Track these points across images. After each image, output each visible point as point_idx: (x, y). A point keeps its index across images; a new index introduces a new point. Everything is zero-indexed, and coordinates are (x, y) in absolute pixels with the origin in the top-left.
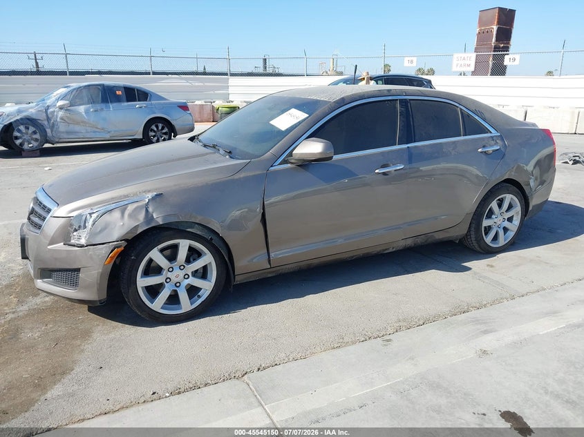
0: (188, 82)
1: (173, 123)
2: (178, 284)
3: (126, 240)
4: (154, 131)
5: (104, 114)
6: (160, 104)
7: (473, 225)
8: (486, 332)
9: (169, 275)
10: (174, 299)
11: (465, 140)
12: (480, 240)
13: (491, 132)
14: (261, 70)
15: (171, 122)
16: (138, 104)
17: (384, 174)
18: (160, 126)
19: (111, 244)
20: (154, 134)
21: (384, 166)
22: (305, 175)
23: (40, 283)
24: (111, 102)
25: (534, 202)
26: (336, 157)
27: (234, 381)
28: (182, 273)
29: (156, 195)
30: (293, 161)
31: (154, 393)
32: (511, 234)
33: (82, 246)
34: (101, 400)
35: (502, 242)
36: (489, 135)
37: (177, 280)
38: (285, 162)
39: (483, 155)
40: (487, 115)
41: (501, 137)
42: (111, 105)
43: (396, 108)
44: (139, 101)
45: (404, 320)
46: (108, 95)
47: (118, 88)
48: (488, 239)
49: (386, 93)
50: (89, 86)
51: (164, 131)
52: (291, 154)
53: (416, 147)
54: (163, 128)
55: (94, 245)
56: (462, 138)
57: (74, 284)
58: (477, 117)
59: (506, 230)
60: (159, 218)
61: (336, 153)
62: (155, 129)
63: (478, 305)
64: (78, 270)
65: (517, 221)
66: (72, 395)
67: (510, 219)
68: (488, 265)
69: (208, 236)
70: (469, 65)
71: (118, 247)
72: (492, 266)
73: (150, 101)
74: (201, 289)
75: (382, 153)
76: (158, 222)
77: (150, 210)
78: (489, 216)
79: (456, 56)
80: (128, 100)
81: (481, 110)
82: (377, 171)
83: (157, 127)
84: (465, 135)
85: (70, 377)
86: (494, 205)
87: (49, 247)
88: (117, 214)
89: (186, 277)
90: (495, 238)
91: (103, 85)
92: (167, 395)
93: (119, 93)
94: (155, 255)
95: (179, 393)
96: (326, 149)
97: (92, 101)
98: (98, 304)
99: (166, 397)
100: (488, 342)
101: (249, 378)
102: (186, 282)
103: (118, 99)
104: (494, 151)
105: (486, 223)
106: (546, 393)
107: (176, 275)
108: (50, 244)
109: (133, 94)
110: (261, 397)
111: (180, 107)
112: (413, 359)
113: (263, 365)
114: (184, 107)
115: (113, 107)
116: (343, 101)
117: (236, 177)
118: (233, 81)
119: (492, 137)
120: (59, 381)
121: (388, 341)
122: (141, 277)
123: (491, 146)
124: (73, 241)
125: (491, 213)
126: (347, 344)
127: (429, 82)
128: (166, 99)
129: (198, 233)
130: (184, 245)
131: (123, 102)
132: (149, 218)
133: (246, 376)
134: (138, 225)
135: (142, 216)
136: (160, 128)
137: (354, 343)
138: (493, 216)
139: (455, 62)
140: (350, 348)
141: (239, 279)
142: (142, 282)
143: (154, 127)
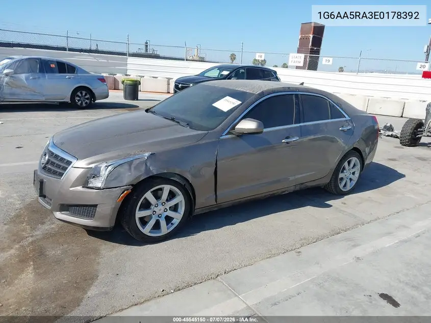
0: (95, 59)
1: (94, 91)
2: (160, 216)
3: (132, 185)
4: (79, 97)
5: (41, 81)
6: (85, 76)
7: (334, 177)
8: (355, 246)
9: (156, 209)
10: (157, 226)
11: (332, 122)
12: (337, 186)
13: (345, 117)
14: (143, 51)
15: (93, 90)
16: (68, 76)
17: (287, 143)
18: (84, 93)
19: (122, 187)
20: (78, 98)
21: (287, 138)
22: (242, 142)
23: (59, 215)
24: (47, 72)
25: (367, 162)
26: (265, 130)
27: (212, 281)
28: (162, 208)
29: (151, 154)
30: (234, 133)
31: (163, 290)
32: (354, 183)
33: (99, 189)
34: (128, 296)
35: (348, 188)
36: (344, 119)
37: (160, 212)
38: (229, 133)
39: (342, 132)
40: (343, 106)
41: (351, 121)
42: (47, 75)
43: (292, 100)
44: (68, 73)
45: (305, 239)
46: (44, 67)
47: (52, 62)
48: (341, 186)
49: (287, 90)
50: (29, 59)
51: (86, 97)
52: (233, 128)
53: (305, 126)
54: (86, 95)
55: (109, 188)
56: (330, 121)
57: (91, 215)
58: (338, 107)
59: (351, 180)
60: (154, 171)
61: (265, 128)
62: (80, 95)
63: (345, 229)
64: (96, 206)
65: (357, 175)
66: (106, 293)
67: (354, 173)
68: (342, 203)
69: (183, 183)
70: (299, 62)
71: (127, 190)
72: (345, 204)
73: (76, 73)
74: (173, 218)
75: (286, 129)
76: (153, 173)
77: (148, 164)
78: (342, 172)
79: (291, 55)
80: (60, 72)
81: (340, 103)
82: (283, 141)
83: (81, 93)
84: (332, 119)
85: (98, 281)
86: (346, 164)
87: (71, 189)
88: (126, 167)
89: (166, 210)
90: (345, 185)
91: (40, 59)
92: (172, 291)
93: (53, 66)
94: (149, 196)
95: (179, 290)
96: (259, 126)
97: (31, 70)
98: (109, 230)
99: (172, 293)
100: (358, 252)
101: (221, 278)
102: (166, 214)
103: (51, 71)
104: (348, 130)
105: (341, 175)
106: (400, 282)
107: (160, 209)
108: (71, 187)
109: (64, 68)
110: (234, 290)
111: (99, 79)
112: (318, 264)
113: (227, 270)
114: (102, 80)
115: (48, 76)
116: (262, 94)
117: (200, 142)
118: (131, 60)
119: (346, 120)
120: (92, 284)
121: (299, 252)
122: (139, 211)
123: (347, 126)
124: (90, 185)
125: (344, 169)
126: (274, 255)
127: (275, 72)
128: (88, 73)
129: (177, 180)
130: (167, 188)
131: (55, 72)
132: (147, 170)
133: (219, 277)
134: (141, 175)
135: (143, 168)
136: (84, 94)
137: (278, 254)
138: (345, 171)
139: (290, 59)
140: (276, 257)
141: (197, 211)
142: (139, 214)
143: (79, 94)
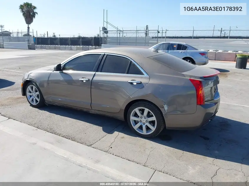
2: (34, 97)
3: (24, 82)
9: (33, 94)
13: (144, 75)
15: (194, 60)
16: (181, 51)
24: (170, 50)
35: (145, 133)
41: (149, 78)
48: (135, 127)
58: (138, 66)
73: (187, 50)
80: (177, 49)
82: (80, 79)
86: (136, 110)
93: (175, 46)
94: (29, 88)
103: (173, 49)
105: (133, 118)
109: (180, 47)
111: (200, 54)
128: (197, 49)
142: (28, 93)
